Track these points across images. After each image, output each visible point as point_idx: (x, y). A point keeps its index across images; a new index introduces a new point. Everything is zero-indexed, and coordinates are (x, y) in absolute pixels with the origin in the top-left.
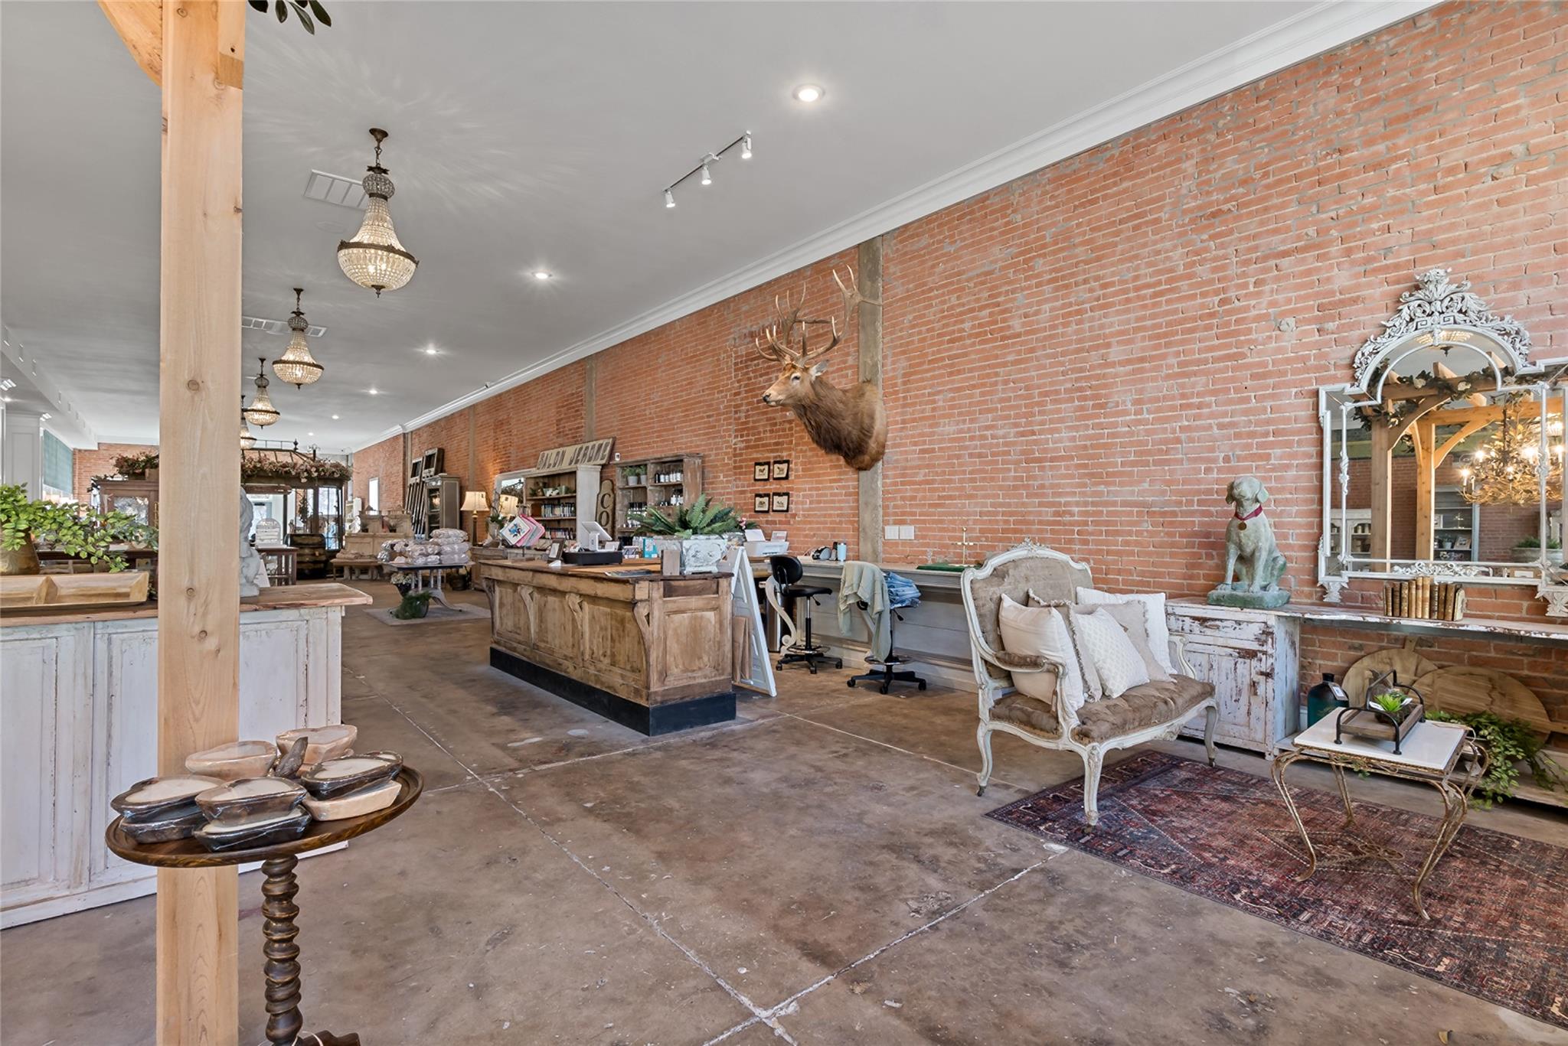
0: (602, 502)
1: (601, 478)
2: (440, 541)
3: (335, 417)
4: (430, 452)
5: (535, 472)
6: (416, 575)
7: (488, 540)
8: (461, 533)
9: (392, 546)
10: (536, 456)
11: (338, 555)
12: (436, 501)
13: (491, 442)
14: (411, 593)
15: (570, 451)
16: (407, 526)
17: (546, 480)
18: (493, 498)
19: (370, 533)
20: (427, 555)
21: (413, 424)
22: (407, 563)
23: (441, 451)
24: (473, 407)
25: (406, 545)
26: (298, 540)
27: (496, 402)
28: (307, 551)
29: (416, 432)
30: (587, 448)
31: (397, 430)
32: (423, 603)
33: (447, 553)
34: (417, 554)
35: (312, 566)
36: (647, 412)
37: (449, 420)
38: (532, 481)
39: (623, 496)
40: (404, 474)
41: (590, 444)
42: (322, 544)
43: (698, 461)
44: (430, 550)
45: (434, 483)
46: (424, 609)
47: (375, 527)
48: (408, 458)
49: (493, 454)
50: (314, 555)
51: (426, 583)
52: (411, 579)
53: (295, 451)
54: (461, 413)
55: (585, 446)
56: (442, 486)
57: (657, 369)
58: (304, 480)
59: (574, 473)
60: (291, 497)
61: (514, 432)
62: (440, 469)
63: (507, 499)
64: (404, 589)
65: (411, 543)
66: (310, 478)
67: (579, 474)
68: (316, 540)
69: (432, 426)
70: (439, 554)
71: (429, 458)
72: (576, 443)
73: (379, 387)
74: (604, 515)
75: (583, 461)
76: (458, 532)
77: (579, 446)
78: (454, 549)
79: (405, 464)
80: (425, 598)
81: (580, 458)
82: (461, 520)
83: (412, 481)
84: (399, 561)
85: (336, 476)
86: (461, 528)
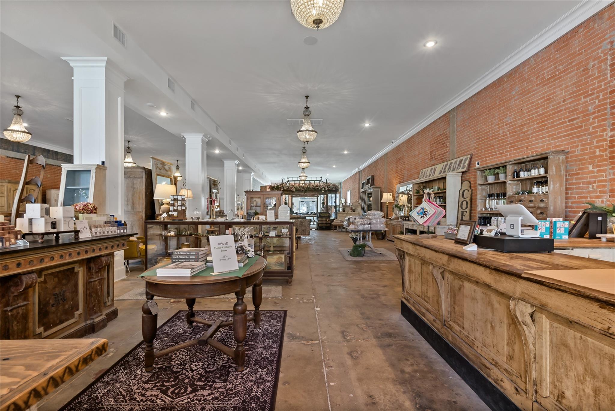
0: (463, 195)
1: (461, 180)
2: (370, 217)
3: (334, 166)
4: (368, 178)
5: (417, 181)
6: (360, 233)
7: (394, 216)
8: (381, 214)
9: (349, 219)
10: (418, 173)
11: (334, 221)
12: (371, 199)
13: (394, 170)
14: (357, 243)
15: (439, 167)
16: (359, 210)
17: (424, 185)
18: (396, 196)
19: (346, 212)
20: (364, 224)
21: (362, 167)
22: (355, 228)
23: (373, 177)
24: (386, 154)
25: (355, 219)
26: (321, 215)
27: (398, 149)
28: (324, 219)
29: (364, 170)
30: (451, 163)
31: (356, 170)
32: (362, 249)
33: (374, 224)
34: (359, 224)
35: (326, 225)
36: (501, 132)
37: (376, 162)
38: (417, 186)
39: (482, 190)
40: (359, 188)
41: (453, 161)
42: (329, 216)
43: (562, 157)
44: (365, 222)
45: (370, 191)
46: (363, 252)
47: (348, 210)
48: (361, 181)
49: (395, 175)
50: (326, 221)
51: (364, 238)
52: (357, 236)
53: (321, 180)
54: (381, 158)
55: (449, 163)
56: (373, 191)
57: (510, 100)
58: (323, 191)
59: (444, 178)
60: (319, 198)
61: (406, 162)
62: (373, 184)
63: (402, 196)
64: (355, 240)
65: (357, 218)
66: (325, 191)
67: (448, 179)
68: (327, 215)
69: (369, 166)
70: (370, 224)
71: (368, 180)
72: (443, 162)
73: (348, 150)
74: (465, 203)
75: (449, 171)
76: (379, 212)
77: (445, 164)
78: (377, 221)
79: (359, 184)
80: (363, 246)
81: (446, 170)
82: (381, 207)
83: (362, 190)
84: (352, 227)
85: (334, 189)
86: (381, 211)
